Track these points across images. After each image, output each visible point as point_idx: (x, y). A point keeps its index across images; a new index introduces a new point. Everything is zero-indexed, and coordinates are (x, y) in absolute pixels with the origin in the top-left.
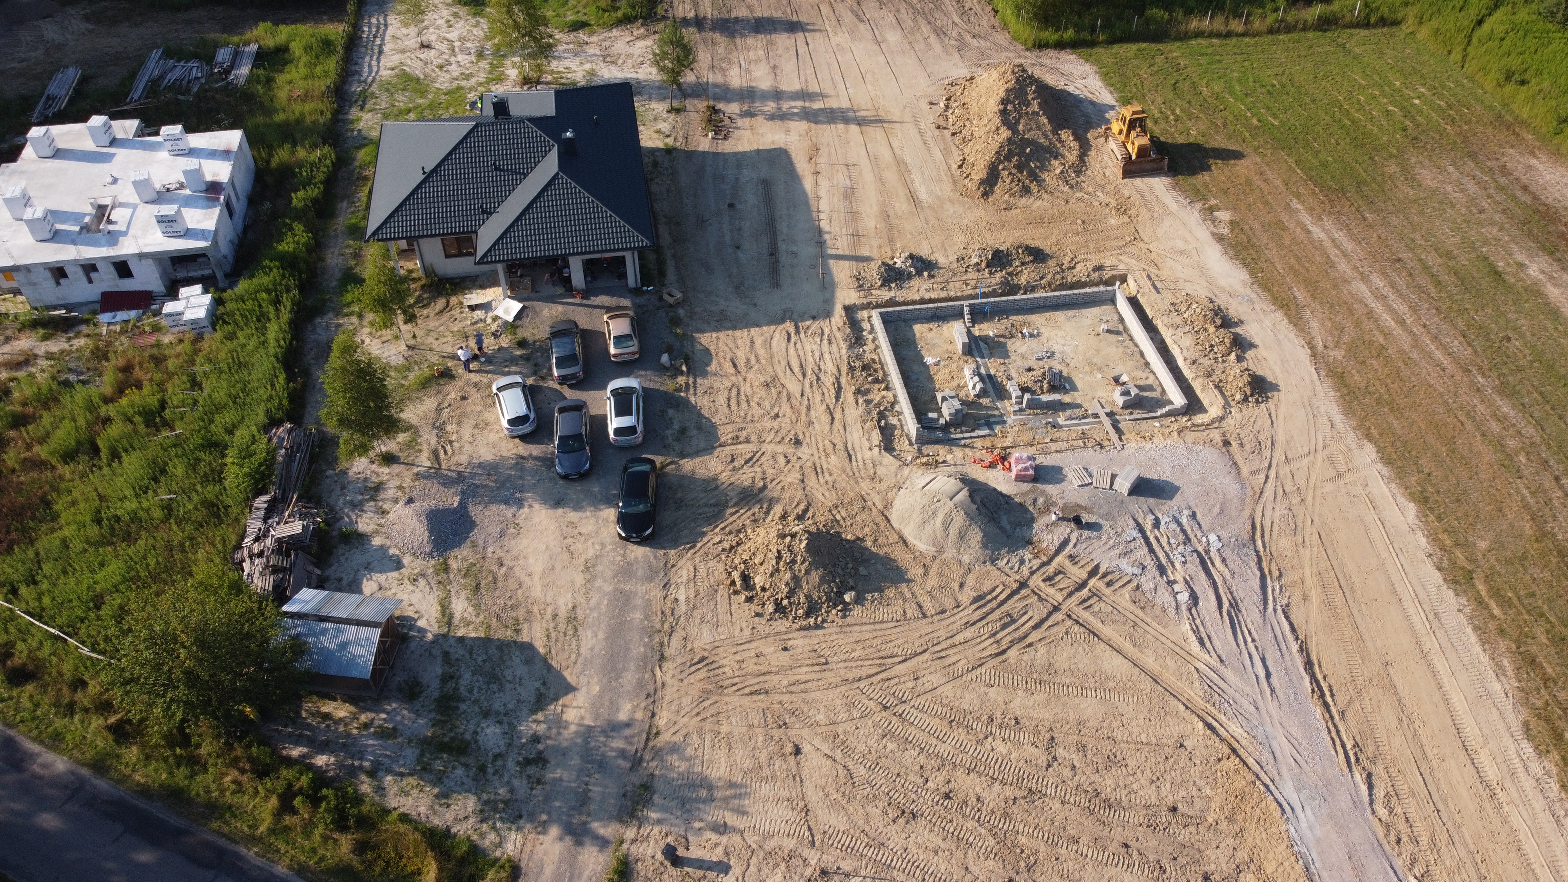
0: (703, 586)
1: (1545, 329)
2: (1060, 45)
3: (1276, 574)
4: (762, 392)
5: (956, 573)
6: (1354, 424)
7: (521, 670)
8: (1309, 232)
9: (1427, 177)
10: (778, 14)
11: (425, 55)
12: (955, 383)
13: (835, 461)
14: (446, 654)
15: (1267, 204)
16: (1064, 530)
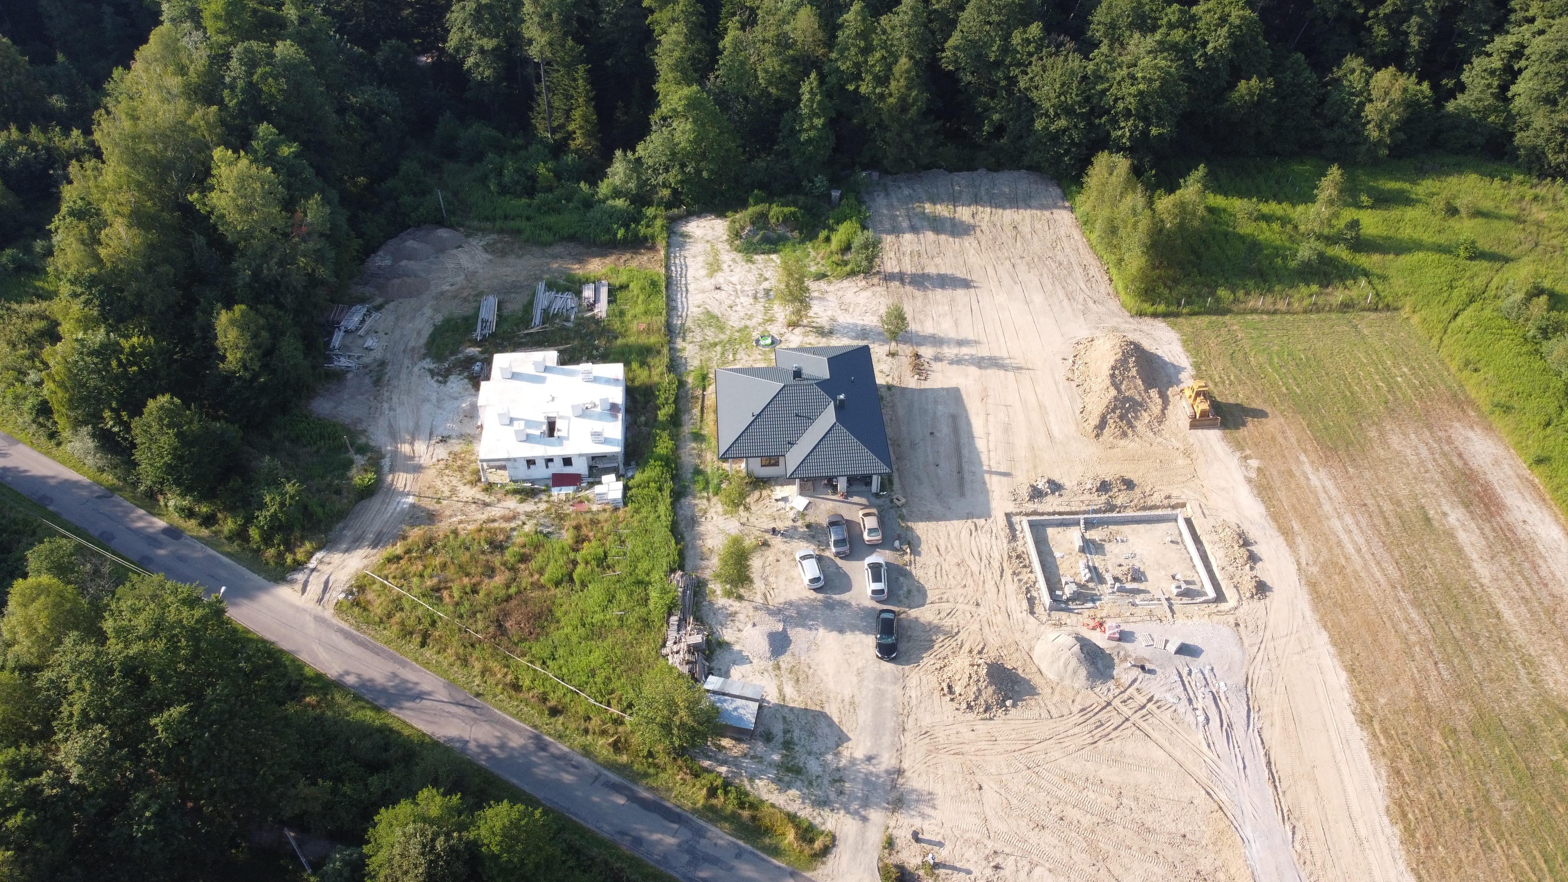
0: (925, 690)
1: (1451, 561)
2: (1155, 315)
3: (1257, 709)
4: (955, 569)
5: (1070, 694)
6: (1317, 617)
7: (827, 730)
8: (1308, 479)
9: (1395, 440)
10: (959, 274)
11: (719, 295)
12: (1073, 571)
13: (1000, 618)
14: (784, 718)
15: (1284, 456)
16: (1136, 672)
